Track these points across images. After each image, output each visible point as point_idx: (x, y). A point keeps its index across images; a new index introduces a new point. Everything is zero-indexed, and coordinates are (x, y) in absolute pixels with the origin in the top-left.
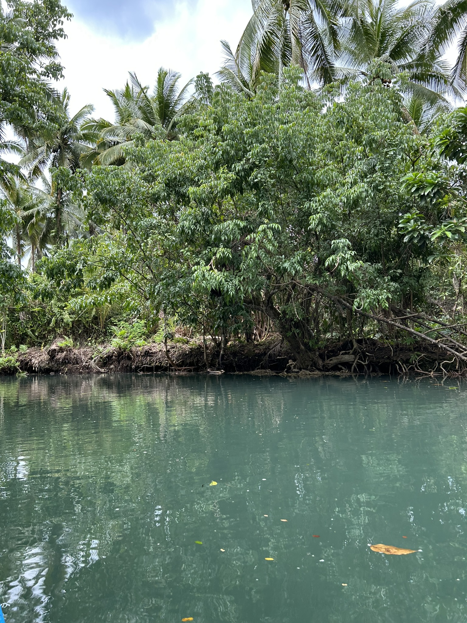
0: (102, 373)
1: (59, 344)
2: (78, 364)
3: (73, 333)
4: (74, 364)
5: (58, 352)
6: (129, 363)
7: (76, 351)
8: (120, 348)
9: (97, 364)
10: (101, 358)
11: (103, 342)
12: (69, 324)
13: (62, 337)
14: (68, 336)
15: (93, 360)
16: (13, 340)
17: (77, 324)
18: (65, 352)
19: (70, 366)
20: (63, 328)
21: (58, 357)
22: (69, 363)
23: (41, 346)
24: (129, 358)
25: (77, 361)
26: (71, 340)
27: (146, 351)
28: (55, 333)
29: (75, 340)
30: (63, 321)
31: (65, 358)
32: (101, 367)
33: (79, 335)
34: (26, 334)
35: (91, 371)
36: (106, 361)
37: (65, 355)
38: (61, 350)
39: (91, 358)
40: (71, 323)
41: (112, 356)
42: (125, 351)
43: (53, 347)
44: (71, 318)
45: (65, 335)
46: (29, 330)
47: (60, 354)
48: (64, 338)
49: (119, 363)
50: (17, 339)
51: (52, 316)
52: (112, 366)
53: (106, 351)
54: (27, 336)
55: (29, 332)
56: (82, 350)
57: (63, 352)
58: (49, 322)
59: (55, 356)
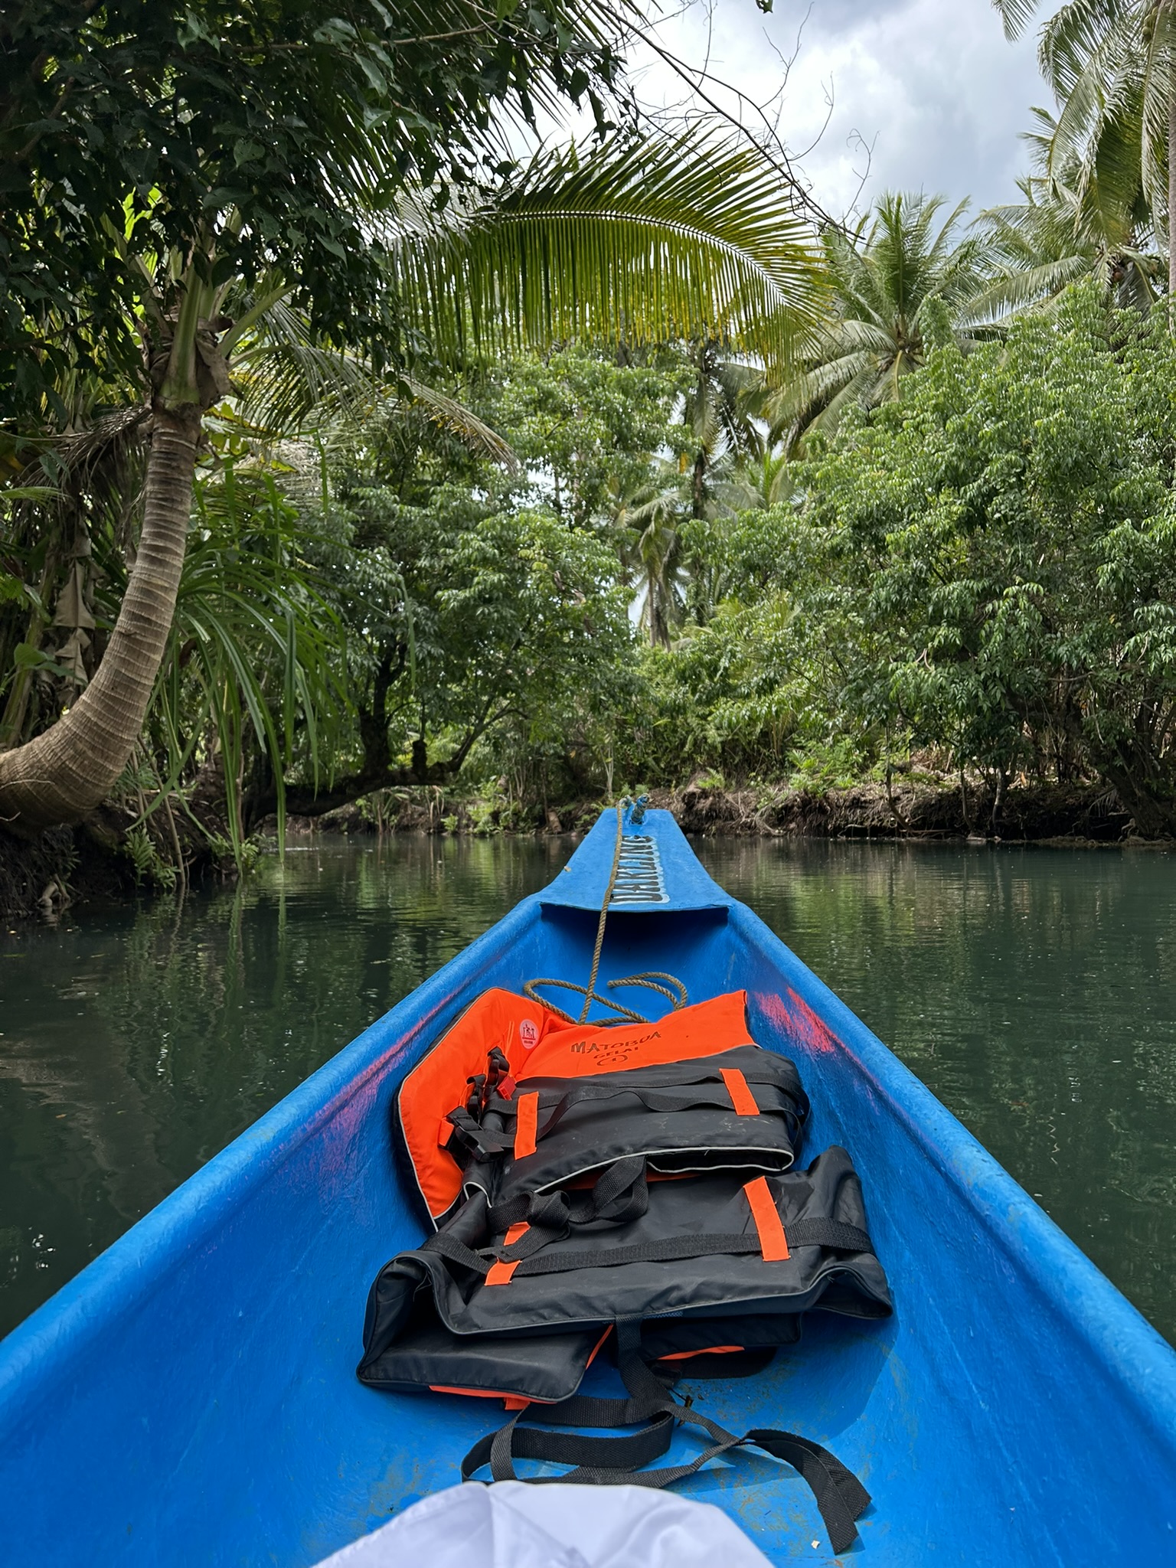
0: (774, 836)
1: (700, 783)
2: (732, 819)
3: (725, 763)
4: (726, 820)
5: (699, 798)
6: (822, 819)
7: (729, 797)
8: (806, 791)
9: (767, 821)
10: (774, 809)
11: (778, 780)
12: (716, 748)
13: (706, 771)
14: (715, 768)
15: (759, 813)
16: (625, 776)
17: (729, 746)
18: (711, 798)
19: (720, 823)
20: (708, 754)
21: (700, 806)
22: (717, 817)
23: (670, 787)
24: (822, 810)
25: (731, 814)
26: (720, 776)
27: (854, 798)
28: (694, 764)
29: (728, 776)
30: (706, 742)
31: (711, 809)
32: (774, 826)
33: (736, 766)
34: (644, 765)
35: (755, 833)
36: (781, 816)
37: (711, 804)
38: (705, 794)
39: (756, 810)
40: (719, 746)
41: (793, 806)
42: (814, 797)
43: (691, 788)
44: (720, 735)
45: (712, 767)
46: (650, 759)
47: (702, 801)
48: (709, 773)
49: (805, 820)
50: (630, 773)
51: (688, 733)
52: (792, 825)
53: (781, 797)
54: (647, 768)
55: (650, 760)
56: (740, 795)
57: (707, 797)
58: (683, 744)
59: (693, 805)
